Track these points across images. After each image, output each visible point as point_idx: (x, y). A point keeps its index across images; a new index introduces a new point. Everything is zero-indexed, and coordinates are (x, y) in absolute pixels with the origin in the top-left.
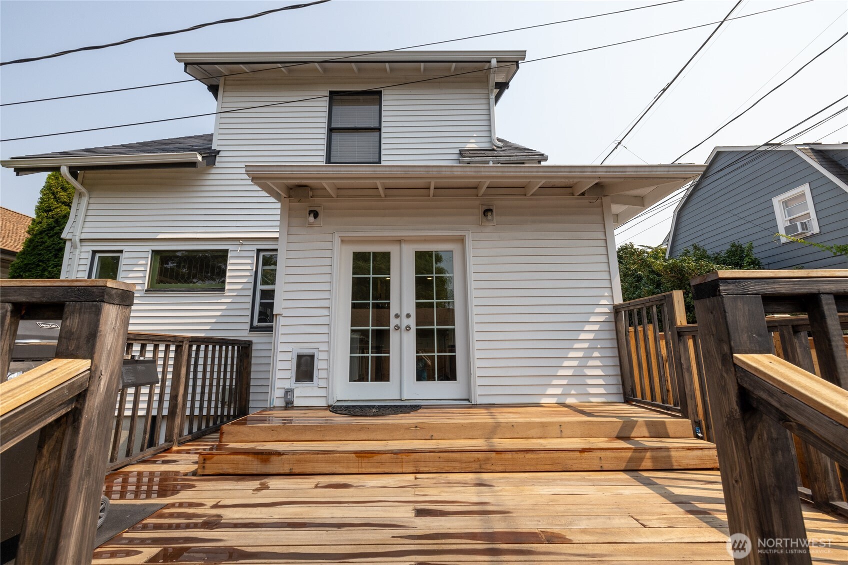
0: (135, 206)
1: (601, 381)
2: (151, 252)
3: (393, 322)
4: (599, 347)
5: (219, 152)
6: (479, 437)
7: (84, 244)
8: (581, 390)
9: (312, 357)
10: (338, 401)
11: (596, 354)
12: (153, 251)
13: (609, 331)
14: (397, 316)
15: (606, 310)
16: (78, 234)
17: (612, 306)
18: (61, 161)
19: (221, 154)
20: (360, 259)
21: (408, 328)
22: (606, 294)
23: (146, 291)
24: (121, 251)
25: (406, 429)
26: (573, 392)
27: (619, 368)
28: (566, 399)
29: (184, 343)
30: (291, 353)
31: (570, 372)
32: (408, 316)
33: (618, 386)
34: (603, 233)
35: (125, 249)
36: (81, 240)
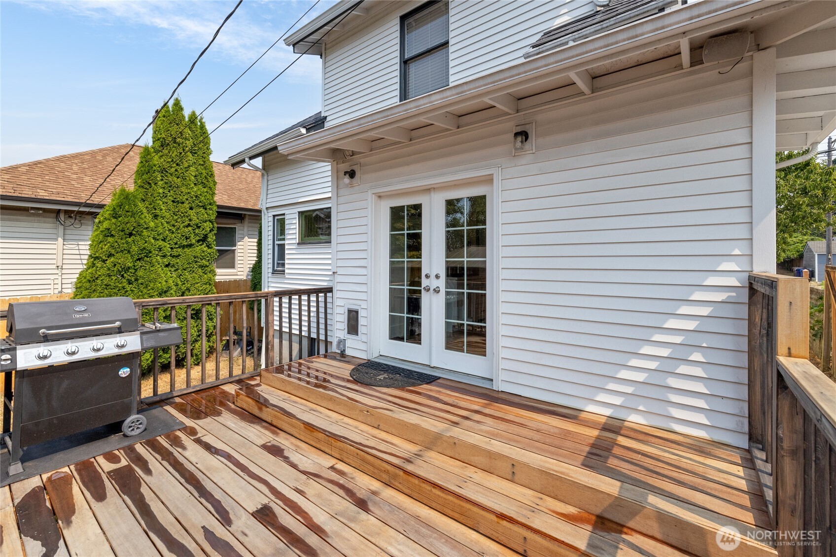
0: (290, 177)
1: (701, 403)
2: (297, 213)
3: (425, 282)
4: (704, 345)
5: (325, 118)
6: (418, 443)
7: (269, 211)
8: (656, 408)
9: (357, 312)
10: (381, 355)
11: (697, 356)
12: (299, 212)
13: (732, 321)
14: (427, 276)
15: (733, 281)
16: (264, 205)
17: (746, 275)
18: (244, 155)
19: (328, 119)
20: (396, 214)
21: (437, 291)
22: (737, 252)
23: (298, 244)
24: (284, 214)
25: (360, 411)
26: (641, 408)
27: (746, 389)
28: (629, 416)
29: (269, 297)
30: (343, 308)
31: (641, 377)
32: (437, 277)
33: (741, 419)
34: (746, 130)
35: (286, 212)
36: (267, 208)
